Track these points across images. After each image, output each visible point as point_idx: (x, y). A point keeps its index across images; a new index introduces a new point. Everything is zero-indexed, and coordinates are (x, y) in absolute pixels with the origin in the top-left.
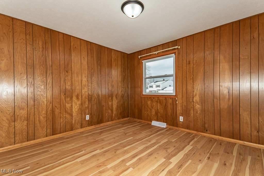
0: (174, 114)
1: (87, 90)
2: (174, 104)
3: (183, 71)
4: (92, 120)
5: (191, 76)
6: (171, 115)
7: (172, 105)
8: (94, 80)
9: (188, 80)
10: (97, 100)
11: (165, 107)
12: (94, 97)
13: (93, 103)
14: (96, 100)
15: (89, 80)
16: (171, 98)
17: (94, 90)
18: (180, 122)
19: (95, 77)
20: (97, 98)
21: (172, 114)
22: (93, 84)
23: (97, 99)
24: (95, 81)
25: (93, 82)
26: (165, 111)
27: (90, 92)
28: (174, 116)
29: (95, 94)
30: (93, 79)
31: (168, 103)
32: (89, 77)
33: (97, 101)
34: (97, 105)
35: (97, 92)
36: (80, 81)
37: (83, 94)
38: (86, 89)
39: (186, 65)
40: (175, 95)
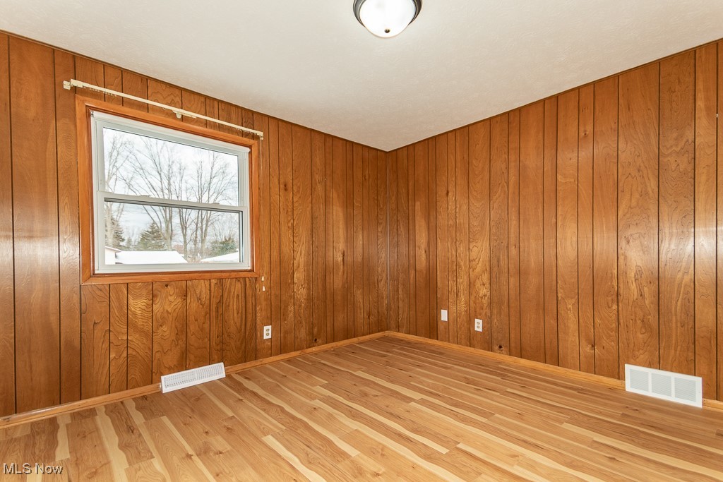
0: (249, 324)
2: (247, 295)
3: (272, 205)
5: (289, 221)
6: (240, 331)
7: (243, 298)
9: (283, 228)
11: (217, 311)
16: (237, 279)
18: (264, 342)
21: (241, 325)
26: (216, 323)
28: (247, 333)
31: (229, 295)
39: (277, 189)
40: (249, 268)
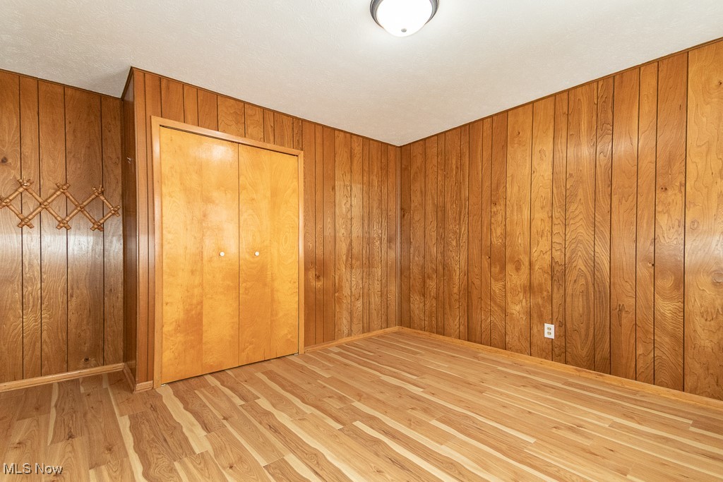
1: (548, 248)
4: (568, 345)
8: (577, 212)
10: (587, 282)
12: (575, 273)
13: (569, 291)
14: (582, 281)
15: (556, 214)
17: (573, 246)
19: (582, 201)
20: (588, 274)
22: (573, 227)
23: (586, 279)
24: (581, 216)
25: (573, 218)
27: (559, 253)
29: (580, 261)
30: (572, 208)
32: (555, 206)
33: (590, 285)
34: (588, 299)
35: (587, 252)
36: (526, 224)
37: (533, 259)
38: (544, 244)
